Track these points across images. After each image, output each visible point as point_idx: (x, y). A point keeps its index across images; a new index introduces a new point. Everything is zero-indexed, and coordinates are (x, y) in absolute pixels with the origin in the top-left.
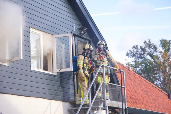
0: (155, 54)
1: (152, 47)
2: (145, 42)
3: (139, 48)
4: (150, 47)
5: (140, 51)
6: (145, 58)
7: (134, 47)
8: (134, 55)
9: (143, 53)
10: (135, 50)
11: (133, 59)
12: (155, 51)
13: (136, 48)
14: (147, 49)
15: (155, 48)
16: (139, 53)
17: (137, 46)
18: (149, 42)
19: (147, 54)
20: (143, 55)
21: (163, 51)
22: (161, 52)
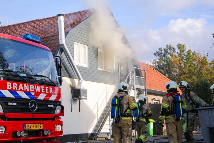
0: (174, 54)
1: (172, 49)
2: (167, 46)
3: (163, 49)
4: (170, 49)
5: (163, 51)
6: (167, 57)
7: (159, 49)
8: (159, 55)
9: (165, 53)
10: (160, 51)
11: (159, 57)
12: (173, 52)
13: (161, 50)
14: (168, 50)
15: (174, 50)
16: (163, 53)
17: (161, 48)
18: (170, 45)
19: (169, 54)
20: (166, 54)
21: (179, 52)
22: (178, 53)
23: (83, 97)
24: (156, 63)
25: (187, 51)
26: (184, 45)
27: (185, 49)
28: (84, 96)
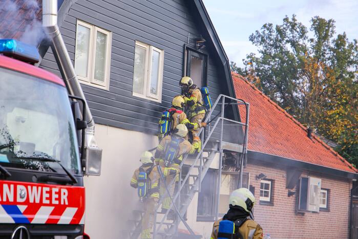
0: (301, 42)
1: (298, 30)
2: (286, 20)
3: (274, 28)
4: (293, 29)
5: (274, 34)
6: (282, 48)
7: (265, 26)
8: (263, 41)
9: (280, 38)
10: (267, 32)
11: (261, 48)
12: (301, 37)
13: (268, 29)
14: (288, 32)
15: (303, 32)
16: (272, 37)
17: (270, 25)
18: (294, 19)
19: (287, 41)
20: (280, 41)
21: (316, 39)
22: (312, 40)
23: (92, 169)
24: (254, 64)
25: (335, 37)
26: (330, 21)
27: (333, 32)
28: (94, 167)
